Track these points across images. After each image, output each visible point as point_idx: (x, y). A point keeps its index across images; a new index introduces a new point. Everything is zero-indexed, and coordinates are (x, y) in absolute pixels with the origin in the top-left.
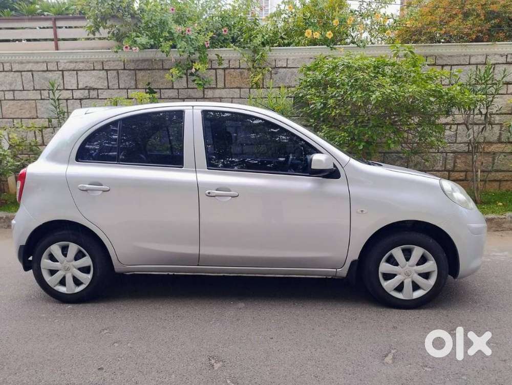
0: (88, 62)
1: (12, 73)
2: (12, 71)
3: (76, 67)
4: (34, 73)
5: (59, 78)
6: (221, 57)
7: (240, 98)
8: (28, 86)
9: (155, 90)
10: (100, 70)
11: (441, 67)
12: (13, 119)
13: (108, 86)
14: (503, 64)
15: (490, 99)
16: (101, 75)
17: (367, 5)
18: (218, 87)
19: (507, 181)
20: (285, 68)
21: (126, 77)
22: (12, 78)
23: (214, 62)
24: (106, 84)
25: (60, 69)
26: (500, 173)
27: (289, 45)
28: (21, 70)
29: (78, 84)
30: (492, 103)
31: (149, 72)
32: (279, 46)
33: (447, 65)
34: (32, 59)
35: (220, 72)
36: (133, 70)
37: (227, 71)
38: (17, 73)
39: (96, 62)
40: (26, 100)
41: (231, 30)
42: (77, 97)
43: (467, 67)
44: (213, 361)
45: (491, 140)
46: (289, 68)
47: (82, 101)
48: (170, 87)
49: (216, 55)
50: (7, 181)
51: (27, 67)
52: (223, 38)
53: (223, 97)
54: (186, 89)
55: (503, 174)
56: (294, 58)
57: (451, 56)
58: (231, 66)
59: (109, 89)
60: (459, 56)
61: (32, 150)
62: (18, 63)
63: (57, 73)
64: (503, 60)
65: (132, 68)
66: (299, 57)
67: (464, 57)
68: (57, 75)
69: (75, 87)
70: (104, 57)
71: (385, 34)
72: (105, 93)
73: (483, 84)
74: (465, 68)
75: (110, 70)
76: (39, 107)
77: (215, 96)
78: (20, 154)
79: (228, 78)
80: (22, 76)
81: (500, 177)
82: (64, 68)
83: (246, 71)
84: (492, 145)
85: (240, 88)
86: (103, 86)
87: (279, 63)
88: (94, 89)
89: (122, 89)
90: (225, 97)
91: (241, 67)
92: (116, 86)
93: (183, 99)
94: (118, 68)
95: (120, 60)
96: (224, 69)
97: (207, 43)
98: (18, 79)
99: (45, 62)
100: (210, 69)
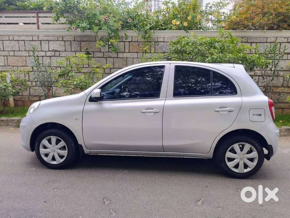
0: (54, 36)
1: (14, 41)
2: (13, 40)
3: (48, 39)
4: (25, 42)
5: (39, 44)
6: (127, 35)
7: (138, 58)
8: (22, 49)
9: (90, 53)
10: (61, 41)
11: (250, 44)
12: (13, 66)
13: (65, 50)
14: (286, 43)
15: (277, 62)
16: (61, 44)
17: (210, 8)
18: (126, 51)
19: (286, 108)
20: (163, 42)
21: (75, 45)
22: (14, 44)
23: (123, 38)
24: (64, 49)
25: (39, 40)
26: (283, 104)
27: (165, 29)
28: (18, 40)
29: (49, 48)
30: (278, 65)
31: (88, 42)
32: (160, 30)
33: (254, 42)
34: (25, 34)
35: (127, 43)
36: (79, 41)
37: (131, 43)
38: (16, 42)
39: (59, 36)
40: (21, 56)
41: (133, 20)
42: (48, 55)
43: (265, 44)
44: (105, 200)
45: (278, 85)
46: (165, 42)
47: (51, 58)
48: (99, 51)
49: (125, 34)
50: (9, 100)
51: (22, 38)
52: (129, 25)
53: (128, 57)
54: (108, 52)
55: (284, 104)
56: (168, 36)
57: (256, 38)
58: (133, 40)
59: (65, 51)
60: (261, 37)
61: (22, 84)
62: (17, 36)
63: (38, 42)
64: (286, 40)
65: (79, 40)
66: (170, 36)
67: (264, 38)
68: (38, 43)
69: (47, 50)
70: (63, 33)
71: (220, 24)
72: (63, 53)
73: (273, 54)
74: (264, 44)
75: (66, 41)
76: (27, 60)
77: (124, 57)
78: (16, 86)
79: (131, 47)
80: (19, 43)
81: (283, 106)
82: (42, 39)
83: (141, 44)
84: (278, 88)
85: (138, 53)
86: (62, 49)
87: (160, 39)
88: (58, 51)
89: (73, 51)
90: (129, 57)
91: (138, 41)
92: (70, 50)
93: (106, 58)
94: (71, 40)
95: (72, 36)
96: (129, 42)
97: (119, 28)
98: (17, 45)
99: (32, 36)
100: (121, 42)
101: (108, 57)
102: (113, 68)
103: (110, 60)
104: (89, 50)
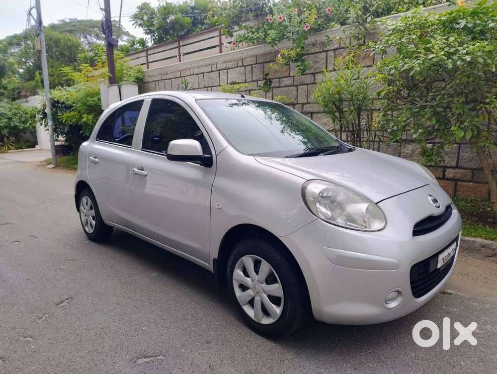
0: (234, 61)
3: (226, 66)
4: (205, 74)
8: (201, 85)
10: (241, 67)
18: (328, 70)
21: (257, 70)
28: (198, 73)
35: (331, 54)
36: (262, 63)
37: (337, 52)
38: (196, 76)
48: (288, 75)
49: (327, 36)
58: (342, 46)
62: (197, 68)
63: (216, 73)
75: (247, 66)
82: (220, 68)
86: (242, 80)
88: (237, 83)
89: (254, 81)
93: (297, 86)
94: (252, 63)
95: (254, 56)
96: (335, 50)
97: (307, 27)
98: (197, 80)
99: (210, 65)
100: (321, 52)
101: (299, 84)
102: (306, 104)
103: (302, 89)
104: (274, 75)
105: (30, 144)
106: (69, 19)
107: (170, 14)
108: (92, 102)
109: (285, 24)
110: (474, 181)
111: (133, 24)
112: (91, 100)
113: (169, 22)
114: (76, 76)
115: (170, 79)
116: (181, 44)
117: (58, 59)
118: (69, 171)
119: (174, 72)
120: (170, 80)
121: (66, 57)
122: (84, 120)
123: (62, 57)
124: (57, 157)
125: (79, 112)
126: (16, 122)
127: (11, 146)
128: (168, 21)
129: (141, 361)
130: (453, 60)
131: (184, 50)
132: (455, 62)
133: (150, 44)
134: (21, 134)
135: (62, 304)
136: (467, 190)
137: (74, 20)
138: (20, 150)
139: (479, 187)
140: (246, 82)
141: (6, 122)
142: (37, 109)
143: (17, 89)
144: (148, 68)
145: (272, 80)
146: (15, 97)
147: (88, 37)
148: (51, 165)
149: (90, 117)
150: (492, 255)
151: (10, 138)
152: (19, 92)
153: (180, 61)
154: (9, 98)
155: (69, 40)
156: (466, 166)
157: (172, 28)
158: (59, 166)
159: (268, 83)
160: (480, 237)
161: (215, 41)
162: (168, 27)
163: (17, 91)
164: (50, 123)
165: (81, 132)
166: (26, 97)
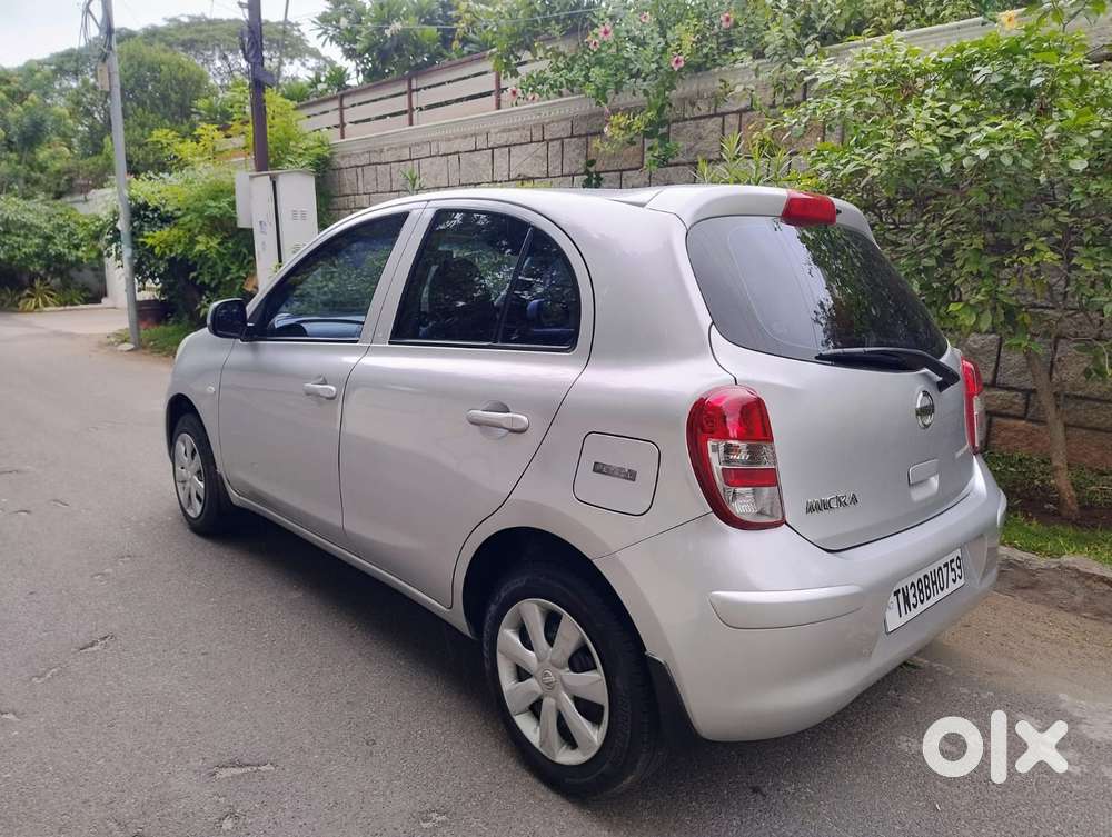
0: (524, 128)
1: (439, 158)
2: (438, 155)
3: (508, 139)
4: (461, 156)
5: (488, 161)
8: (454, 179)
10: (539, 141)
13: (548, 172)
16: (539, 152)
21: (574, 151)
22: (438, 166)
24: (545, 168)
25: (490, 145)
28: (448, 151)
29: (510, 171)
34: (461, 132)
35: (732, 119)
37: (746, 116)
38: (444, 158)
39: (535, 126)
51: (455, 145)
62: (446, 141)
63: (486, 154)
65: (583, 133)
68: (486, 157)
69: (505, 176)
75: (552, 140)
79: (746, 134)
80: (448, 162)
82: (495, 143)
86: (540, 171)
88: (529, 178)
89: (565, 175)
92: (559, 170)
94: (562, 134)
95: (567, 119)
96: (740, 112)
97: (677, 62)
98: (445, 168)
99: (475, 135)
100: (712, 116)
104: (609, 164)
105: (90, 295)
106: (189, 17)
107: (394, 17)
108: (217, 210)
109: (626, 56)
110: (1029, 415)
111: (319, 36)
112: (214, 204)
113: (389, 36)
114: (187, 149)
115: (388, 163)
116: (414, 87)
117: (155, 109)
118: (164, 359)
119: (396, 149)
120: (388, 166)
121: (173, 105)
122: (199, 247)
123: (165, 106)
124: (142, 327)
125: (190, 230)
126: (59, 247)
127: (48, 298)
128: (388, 33)
129: (224, 773)
130: (954, 154)
131: (421, 99)
132: (958, 159)
133: (354, 81)
134: (73, 273)
135: (90, 649)
136: (1012, 438)
137: (199, 18)
138: (68, 307)
139: (1038, 431)
140: (548, 177)
141: (37, 246)
142: (99, 220)
143: (65, 173)
144: (343, 137)
145: (602, 175)
146: (61, 189)
147: (230, 57)
148: (126, 344)
149: (214, 243)
150: (1028, 584)
151: (49, 279)
152: (70, 180)
153: (411, 124)
154: (48, 191)
155: (180, 66)
156: (1013, 383)
157: (398, 49)
158: (144, 348)
159: (594, 181)
160: (1010, 544)
161: (487, 83)
162: (387, 45)
163: (66, 177)
164: (127, 252)
165: (193, 275)
166: (85, 189)
